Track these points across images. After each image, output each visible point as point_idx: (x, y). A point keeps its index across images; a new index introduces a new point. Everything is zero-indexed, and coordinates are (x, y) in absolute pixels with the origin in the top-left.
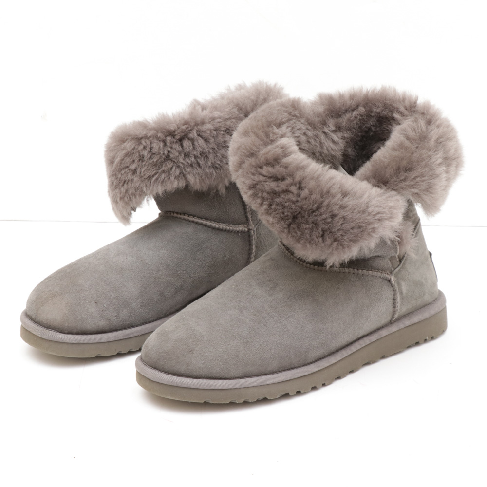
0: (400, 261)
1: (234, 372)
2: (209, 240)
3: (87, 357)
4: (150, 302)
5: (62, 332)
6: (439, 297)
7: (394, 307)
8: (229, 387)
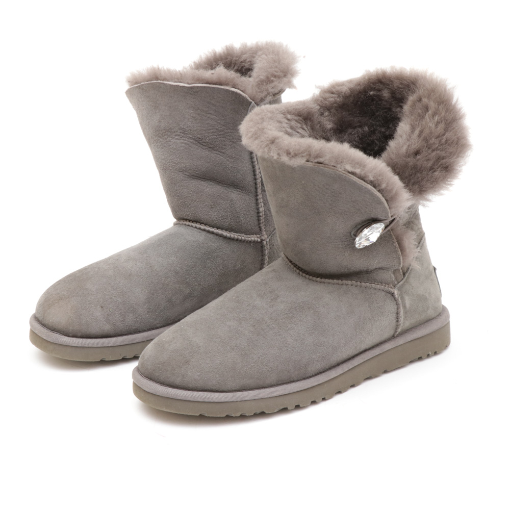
0: (404, 274)
1: (231, 384)
2: (220, 249)
3: (91, 361)
4: (158, 308)
5: (67, 335)
6: (442, 313)
7: (397, 321)
8: (225, 400)
